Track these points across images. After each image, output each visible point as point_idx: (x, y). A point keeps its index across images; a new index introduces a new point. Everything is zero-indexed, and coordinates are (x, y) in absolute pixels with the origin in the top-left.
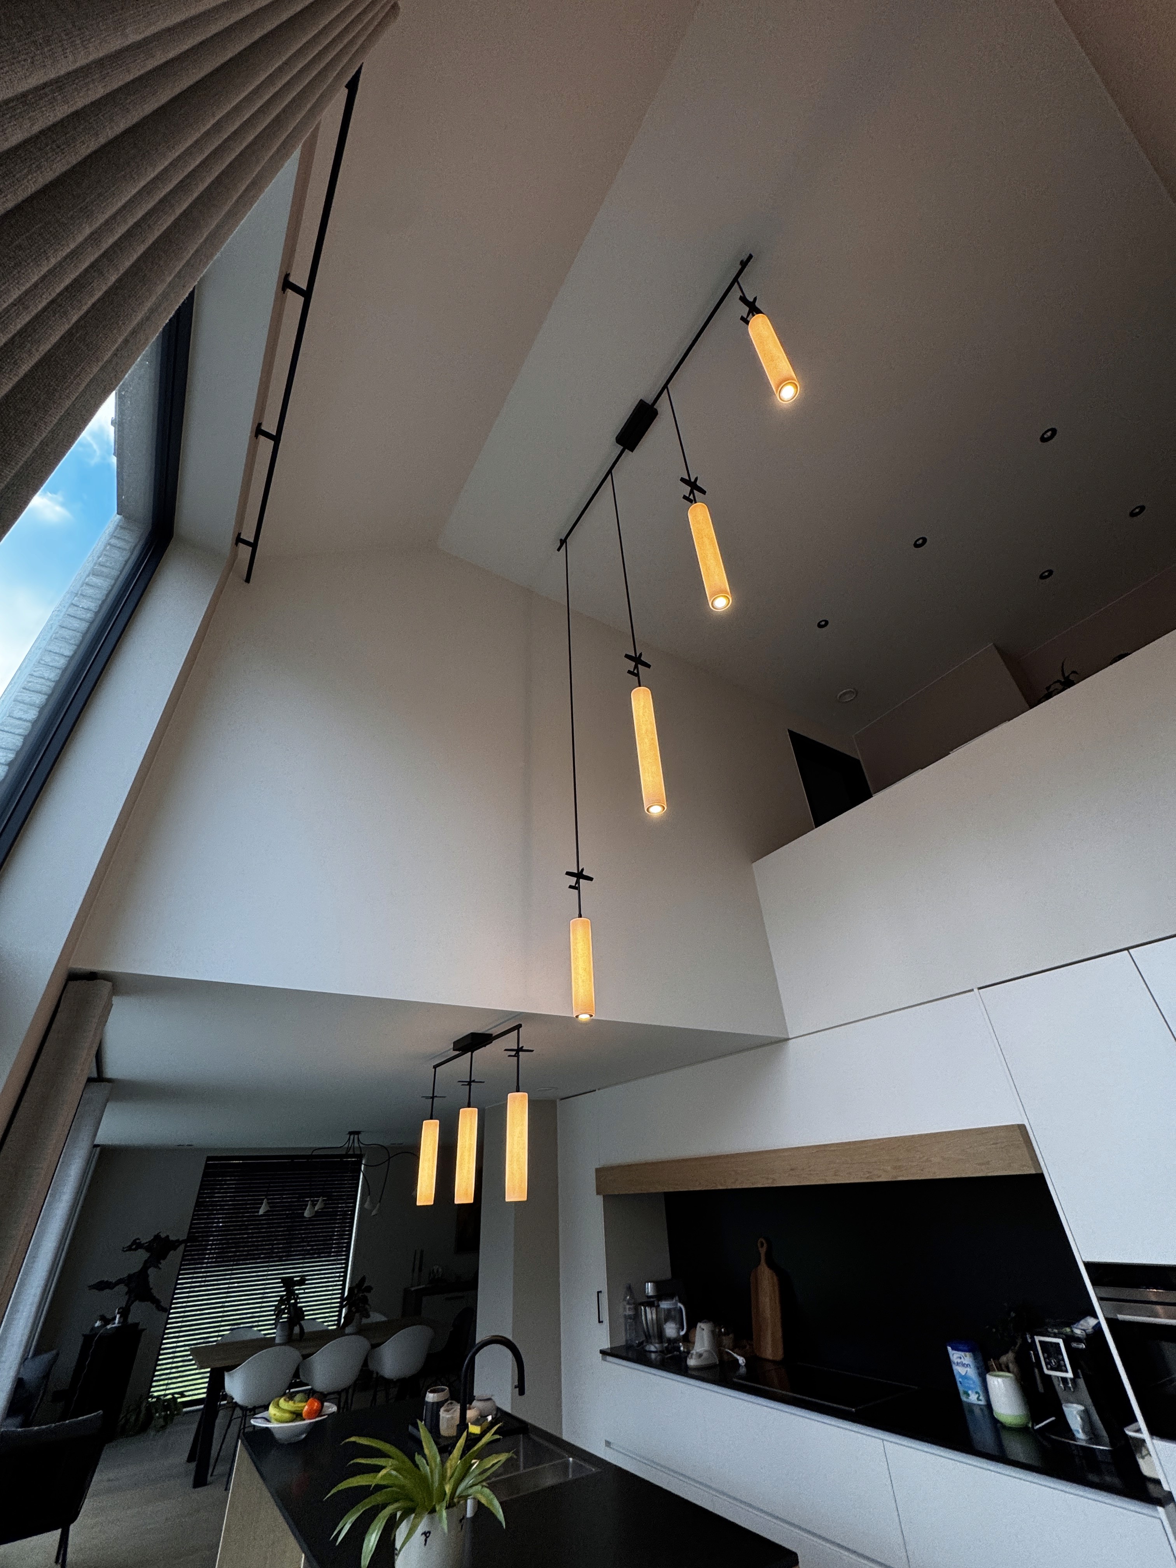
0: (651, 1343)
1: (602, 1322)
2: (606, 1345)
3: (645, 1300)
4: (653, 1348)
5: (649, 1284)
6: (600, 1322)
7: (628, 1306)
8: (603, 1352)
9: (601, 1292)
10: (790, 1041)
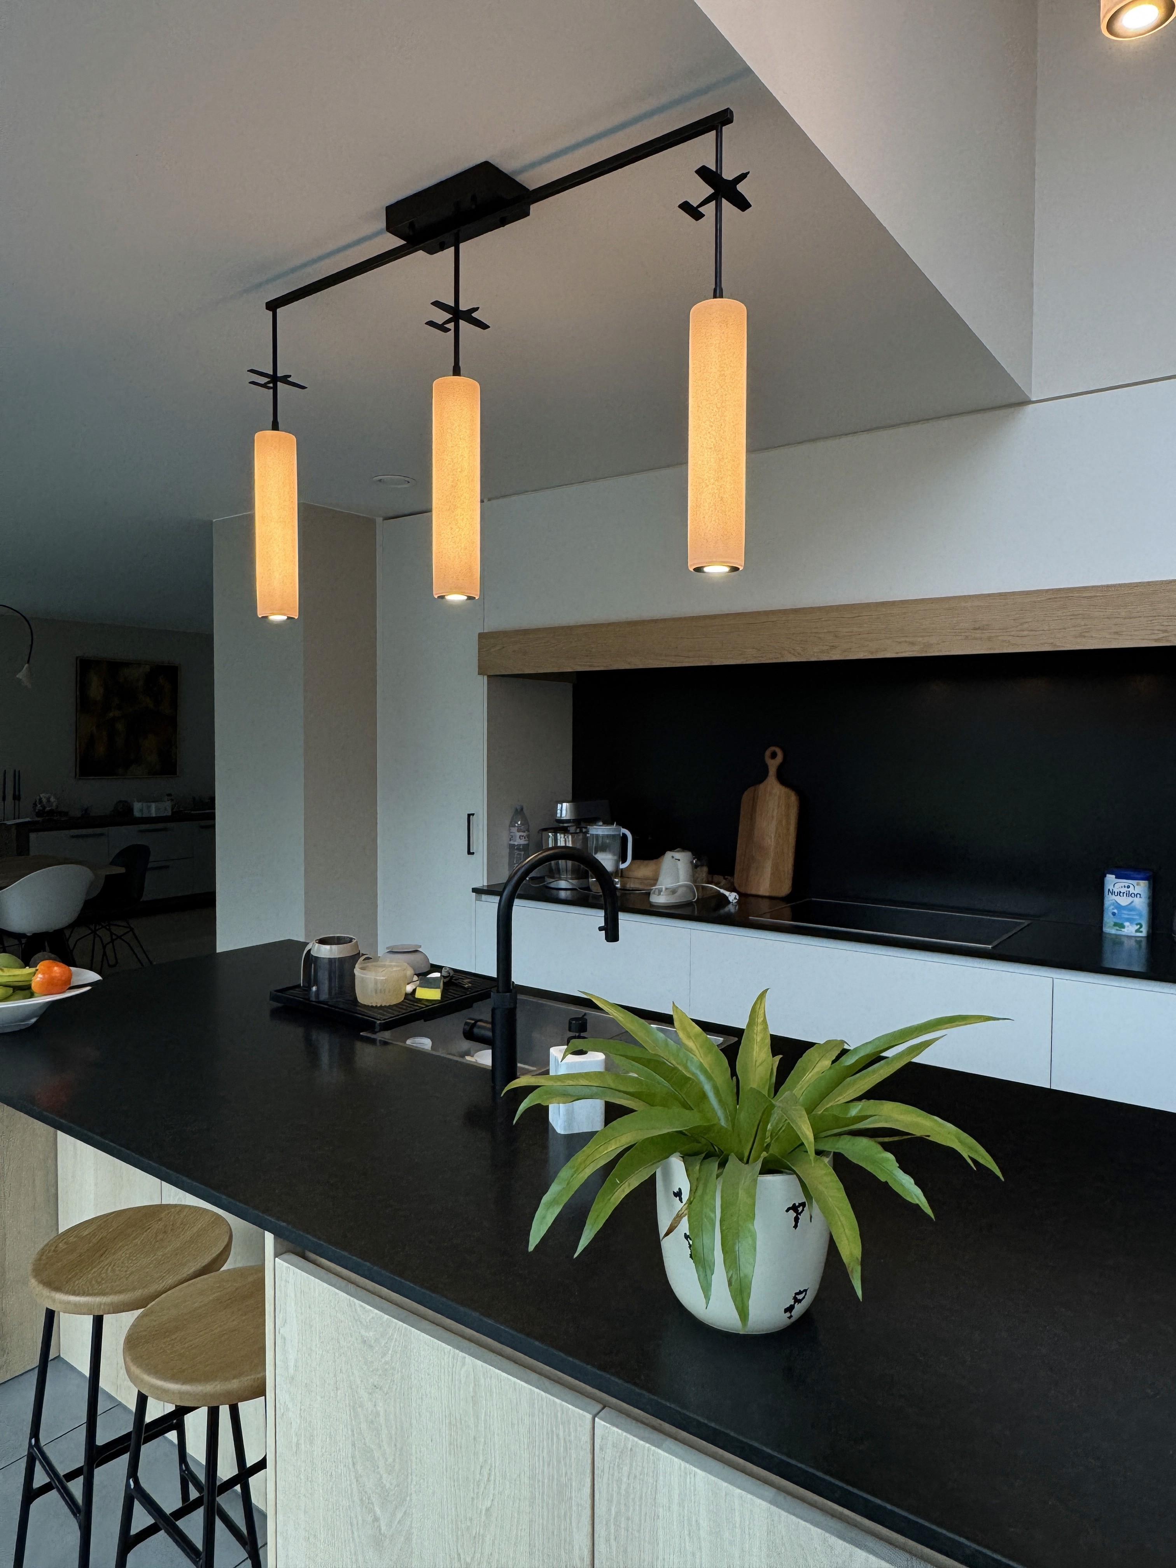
0: (560, 879)
1: (473, 853)
2: (482, 882)
3: (556, 825)
4: (563, 884)
5: (565, 805)
6: (469, 853)
7: (518, 834)
8: (475, 890)
9: (473, 814)
10: (1031, 407)
